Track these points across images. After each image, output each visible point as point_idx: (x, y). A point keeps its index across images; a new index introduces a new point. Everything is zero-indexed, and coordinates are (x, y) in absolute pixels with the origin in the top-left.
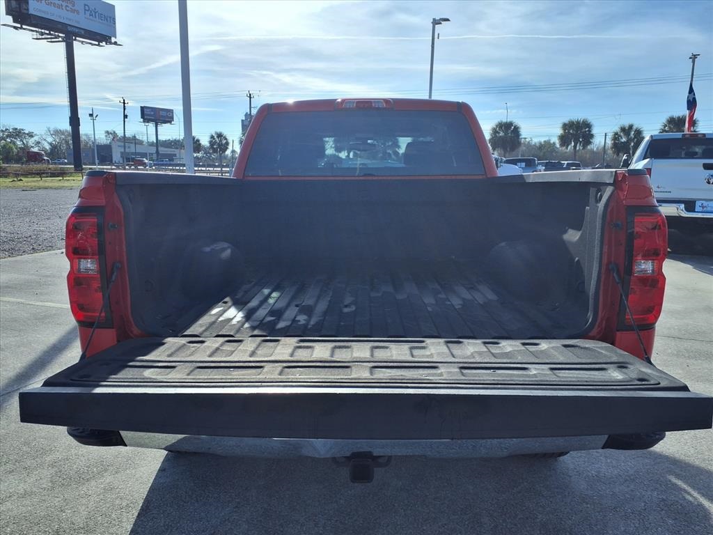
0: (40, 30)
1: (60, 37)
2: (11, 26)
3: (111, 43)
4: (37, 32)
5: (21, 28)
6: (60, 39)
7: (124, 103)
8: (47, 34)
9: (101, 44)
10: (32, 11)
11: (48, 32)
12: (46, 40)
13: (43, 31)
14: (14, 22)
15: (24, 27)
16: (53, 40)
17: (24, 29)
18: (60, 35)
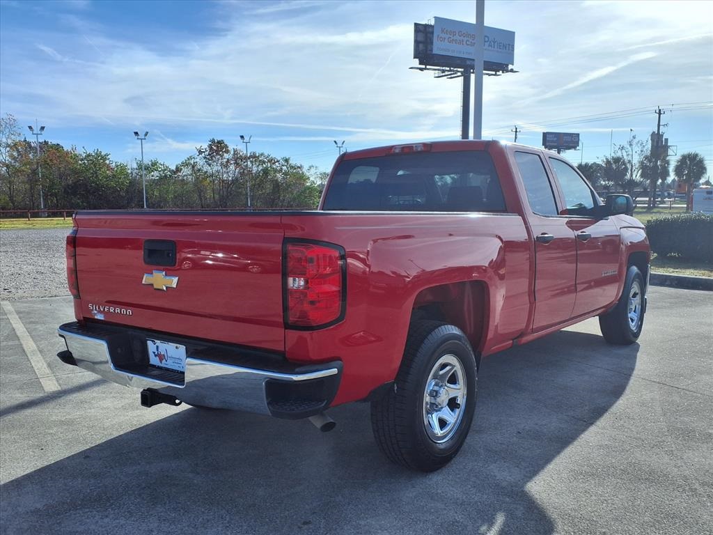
0: (442, 68)
1: (459, 72)
2: (417, 68)
3: (507, 71)
4: (438, 70)
5: (426, 69)
6: (459, 74)
7: (516, 132)
8: (448, 71)
9: (498, 73)
10: (435, 51)
11: (448, 69)
12: (446, 77)
13: (444, 68)
14: (420, 64)
15: (428, 67)
16: (452, 76)
17: (428, 69)
18: (459, 70)
